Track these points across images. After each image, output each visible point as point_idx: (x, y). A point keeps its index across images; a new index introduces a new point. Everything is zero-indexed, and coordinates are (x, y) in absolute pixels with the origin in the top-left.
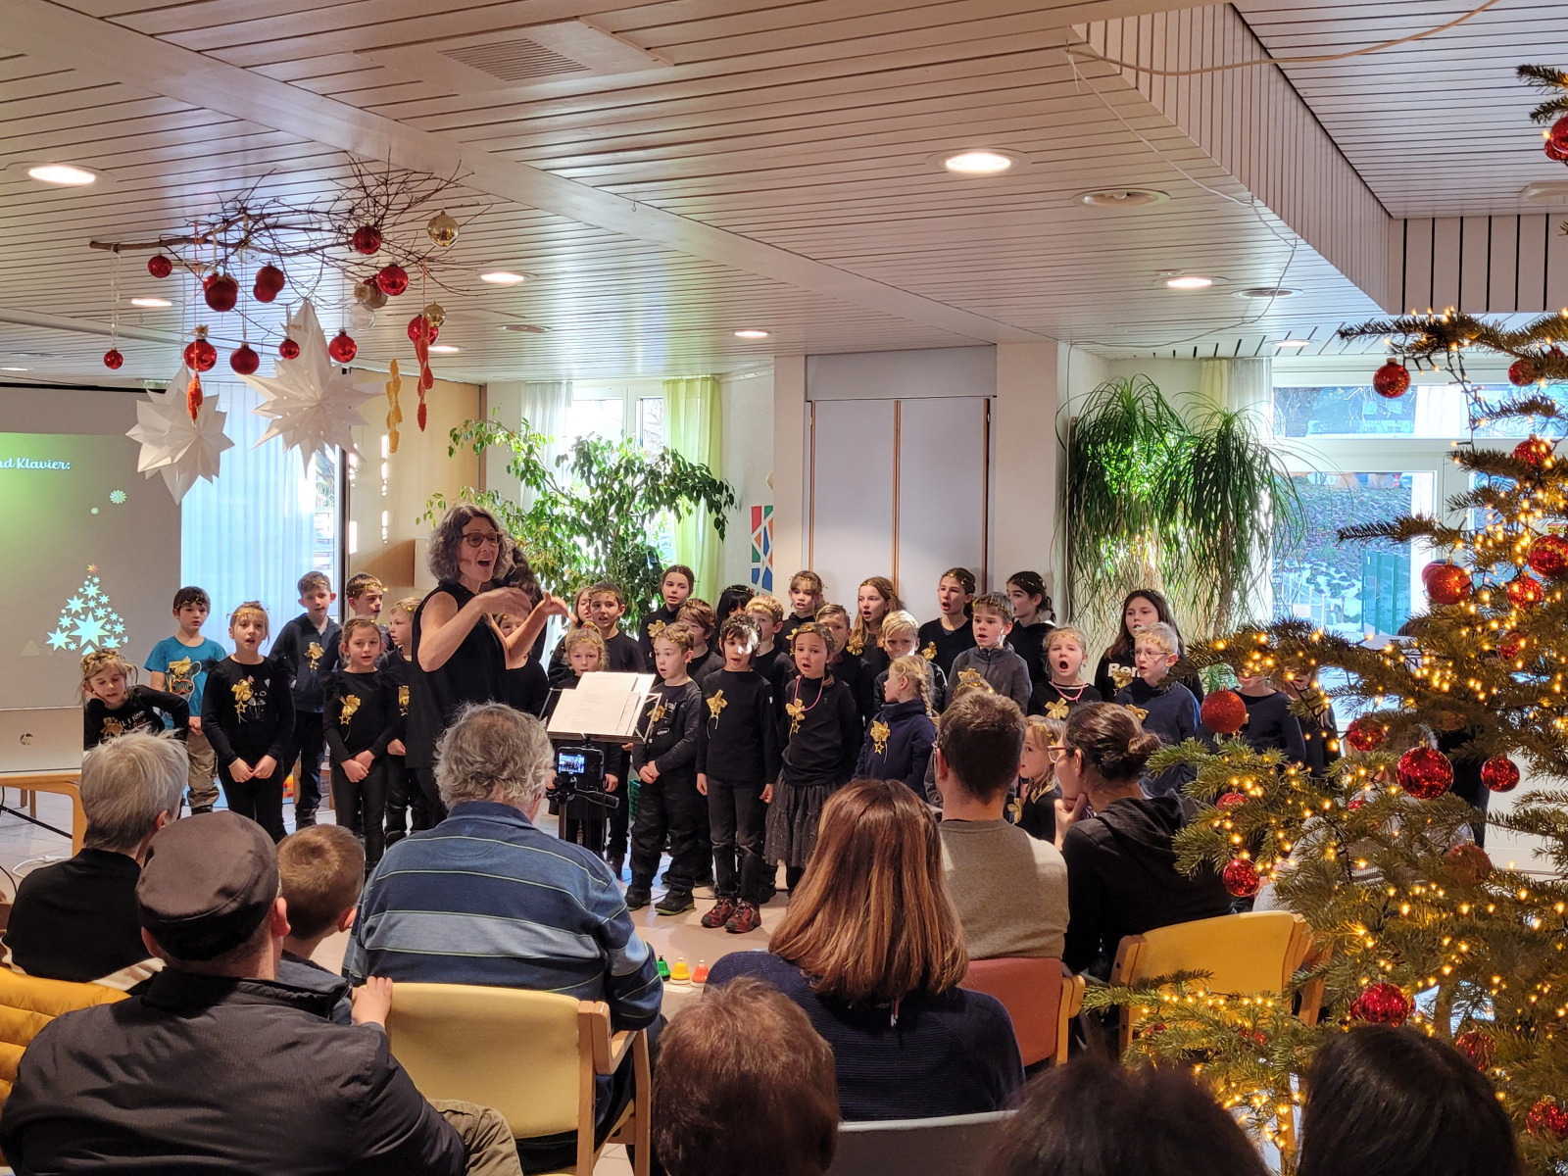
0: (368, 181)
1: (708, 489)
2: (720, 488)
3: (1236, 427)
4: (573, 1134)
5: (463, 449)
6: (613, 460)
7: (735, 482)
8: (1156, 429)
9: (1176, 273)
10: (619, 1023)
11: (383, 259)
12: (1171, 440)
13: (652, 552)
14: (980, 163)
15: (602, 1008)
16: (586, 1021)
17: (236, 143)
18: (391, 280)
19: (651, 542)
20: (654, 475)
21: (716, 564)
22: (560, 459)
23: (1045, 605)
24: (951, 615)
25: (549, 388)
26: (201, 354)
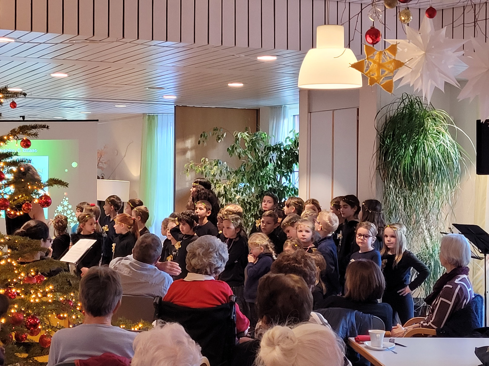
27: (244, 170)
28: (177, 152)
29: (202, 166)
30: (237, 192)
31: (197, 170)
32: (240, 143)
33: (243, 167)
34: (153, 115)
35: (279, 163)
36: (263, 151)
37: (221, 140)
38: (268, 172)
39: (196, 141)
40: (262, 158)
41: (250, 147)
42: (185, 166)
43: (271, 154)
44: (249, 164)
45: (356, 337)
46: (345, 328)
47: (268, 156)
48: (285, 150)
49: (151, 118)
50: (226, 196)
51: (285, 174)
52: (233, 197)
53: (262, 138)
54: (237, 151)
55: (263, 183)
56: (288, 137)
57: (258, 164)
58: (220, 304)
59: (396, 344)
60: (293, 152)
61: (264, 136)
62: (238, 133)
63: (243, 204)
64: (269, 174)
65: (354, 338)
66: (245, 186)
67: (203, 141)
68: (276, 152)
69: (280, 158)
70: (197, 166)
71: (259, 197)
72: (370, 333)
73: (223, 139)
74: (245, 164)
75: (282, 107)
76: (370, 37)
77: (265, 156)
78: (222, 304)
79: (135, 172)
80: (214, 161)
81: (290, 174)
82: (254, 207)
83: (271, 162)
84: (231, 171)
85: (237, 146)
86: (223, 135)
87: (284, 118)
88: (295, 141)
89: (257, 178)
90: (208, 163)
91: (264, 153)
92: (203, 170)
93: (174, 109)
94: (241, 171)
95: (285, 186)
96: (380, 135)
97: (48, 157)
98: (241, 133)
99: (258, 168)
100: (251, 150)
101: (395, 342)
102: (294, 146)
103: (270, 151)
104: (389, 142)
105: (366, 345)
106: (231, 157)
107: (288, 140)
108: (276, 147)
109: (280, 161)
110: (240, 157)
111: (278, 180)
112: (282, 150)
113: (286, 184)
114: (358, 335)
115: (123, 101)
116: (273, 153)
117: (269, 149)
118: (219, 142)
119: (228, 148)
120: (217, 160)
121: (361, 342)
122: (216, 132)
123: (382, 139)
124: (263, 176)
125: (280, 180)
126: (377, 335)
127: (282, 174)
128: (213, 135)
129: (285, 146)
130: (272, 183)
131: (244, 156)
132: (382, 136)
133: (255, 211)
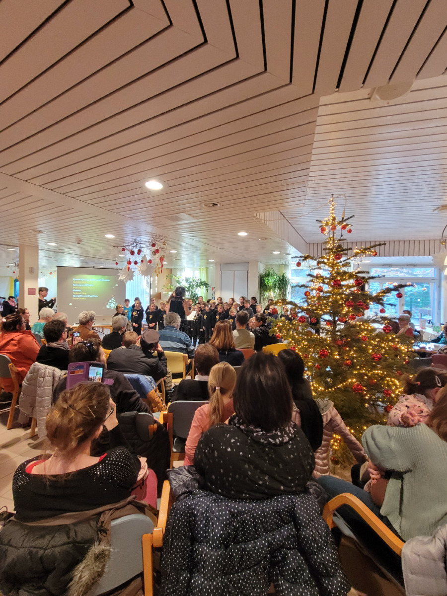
0: (154, 237)
1: (206, 285)
2: (207, 284)
3: (285, 275)
4: (182, 373)
5: (168, 278)
6: (191, 280)
7: (210, 284)
8: (273, 275)
9: (274, 251)
10: (189, 358)
11: (156, 248)
12: (275, 277)
13: (197, 294)
14: (243, 234)
15: (187, 355)
16: (184, 356)
17: (135, 231)
18: (157, 251)
19: (197, 293)
20: (197, 282)
21: (207, 296)
22: (183, 280)
23: (256, 302)
24: (241, 304)
25: (181, 269)
26: (129, 263)
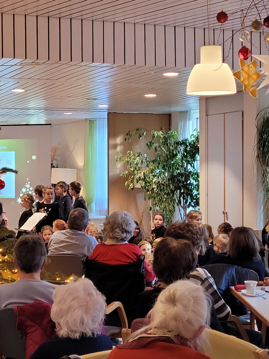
27: (159, 160)
28: (109, 147)
29: (128, 157)
30: (154, 176)
31: (124, 160)
32: (156, 139)
33: (158, 157)
34: (93, 120)
35: (185, 154)
36: (173, 145)
37: (142, 137)
38: (177, 161)
39: (123, 139)
40: (173, 150)
41: (163, 142)
42: (115, 157)
43: (179, 147)
44: (163, 155)
45: (236, 287)
46: (228, 279)
47: (177, 148)
48: (190, 144)
49: (91, 122)
50: (145, 180)
51: (190, 162)
52: (151, 180)
53: (172, 136)
54: (154, 146)
55: (173, 169)
56: (193, 135)
57: (170, 155)
58: (132, 262)
59: (266, 291)
60: (196, 145)
61: (174, 134)
62: (155, 132)
63: (158, 185)
64: (178, 162)
65: (234, 287)
66: (160, 171)
67: (129, 139)
68: (183, 146)
69: (185, 150)
70: (124, 157)
71: (170, 180)
72: (245, 284)
73: (143, 136)
74: (160, 155)
75: (188, 112)
76: (242, 54)
77: (175, 149)
78: (134, 261)
79: (80, 163)
80: (137, 153)
81: (193, 162)
82: (166, 187)
83: (179, 154)
84: (149, 160)
85: (154, 142)
86: (143, 134)
87: (189, 120)
88: (197, 138)
89: (169, 166)
90: (132, 154)
91: (174, 146)
92: (129, 160)
93: (107, 115)
94: (157, 161)
95: (190, 171)
96: (259, 132)
97: (14, 152)
98: (157, 132)
99: (170, 158)
100: (164, 145)
101: (265, 290)
102: (196, 141)
103: (178, 145)
104: (266, 137)
105: (243, 293)
106: (149, 150)
107: (192, 136)
108: (183, 142)
109: (186, 153)
110: (156, 150)
111: (185, 167)
112: (188, 144)
113: (191, 170)
114: (237, 284)
115: (69, 110)
116: (181, 146)
117: (178, 143)
118: (141, 139)
119: (147, 144)
120: (139, 153)
121: (239, 290)
122: (138, 131)
123: (260, 135)
124: (173, 164)
125: (186, 167)
126: (251, 285)
127: (188, 162)
128: (136, 134)
129: (190, 141)
130: (180, 169)
131: (159, 149)
132: (261, 132)
133: (167, 190)
